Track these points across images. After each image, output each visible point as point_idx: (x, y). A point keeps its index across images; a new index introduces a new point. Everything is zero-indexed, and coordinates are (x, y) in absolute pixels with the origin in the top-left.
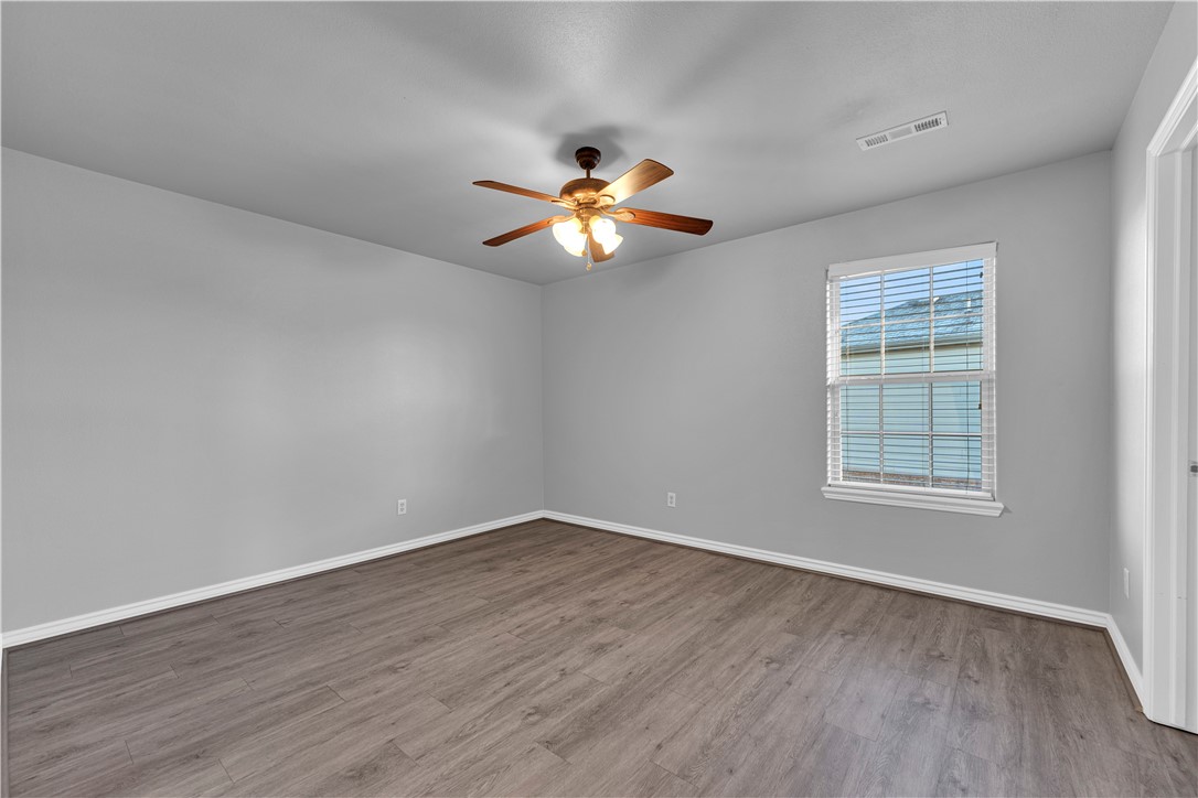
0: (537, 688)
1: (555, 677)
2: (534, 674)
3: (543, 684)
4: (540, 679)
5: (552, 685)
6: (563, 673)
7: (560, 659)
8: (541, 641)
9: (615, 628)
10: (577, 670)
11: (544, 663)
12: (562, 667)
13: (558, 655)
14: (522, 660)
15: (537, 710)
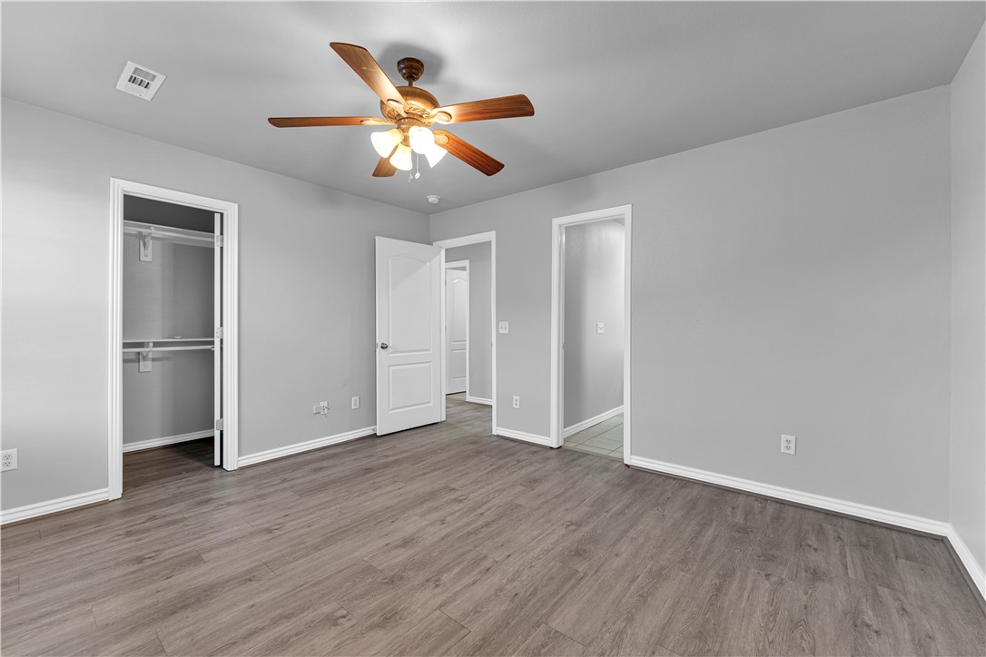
0: (461, 512)
1: (449, 518)
2: (465, 520)
3: (458, 514)
4: (460, 517)
5: (452, 514)
6: (443, 522)
7: (444, 532)
8: (462, 550)
9: (379, 568)
10: (432, 524)
11: (458, 529)
12: (444, 526)
13: (447, 536)
14: (476, 532)
15: (461, 501)
